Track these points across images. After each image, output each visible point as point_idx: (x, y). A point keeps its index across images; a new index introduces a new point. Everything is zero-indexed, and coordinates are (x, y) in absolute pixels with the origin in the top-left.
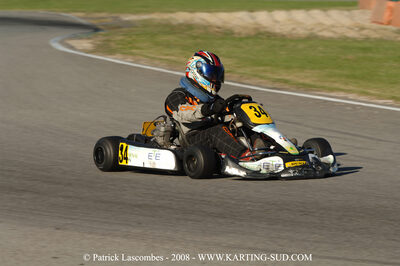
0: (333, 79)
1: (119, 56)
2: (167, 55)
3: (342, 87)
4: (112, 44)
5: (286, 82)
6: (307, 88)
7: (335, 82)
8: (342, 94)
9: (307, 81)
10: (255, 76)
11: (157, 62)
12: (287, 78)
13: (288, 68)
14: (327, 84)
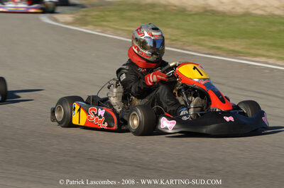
0: (258, 47)
1: (90, 27)
2: (128, 26)
3: (265, 53)
4: (88, 19)
5: (219, 48)
6: (236, 54)
7: (258, 49)
8: (264, 59)
9: (237, 48)
10: (195, 43)
11: (119, 32)
12: (222, 45)
13: (222, 37)
14: (252, 51)
